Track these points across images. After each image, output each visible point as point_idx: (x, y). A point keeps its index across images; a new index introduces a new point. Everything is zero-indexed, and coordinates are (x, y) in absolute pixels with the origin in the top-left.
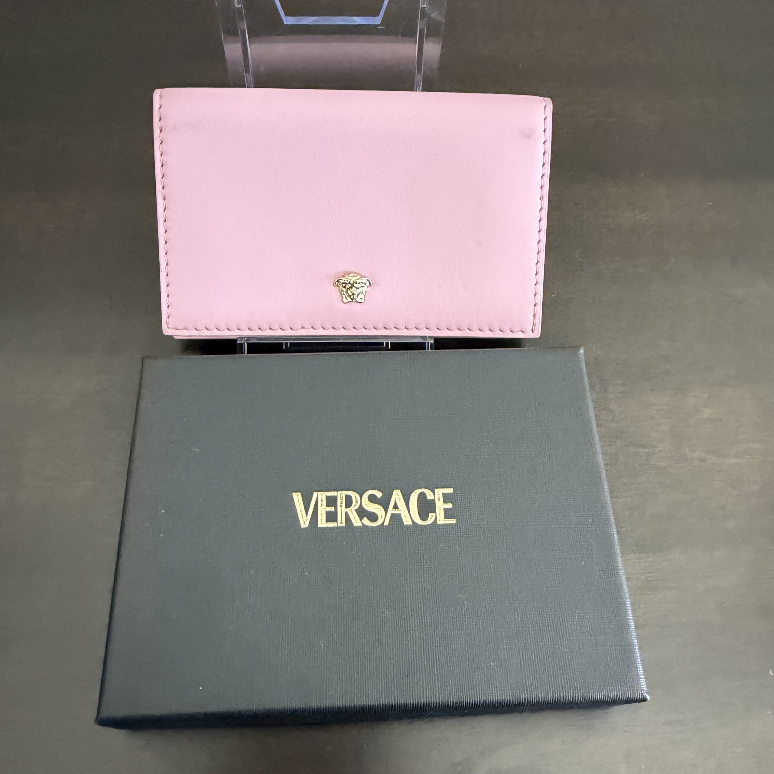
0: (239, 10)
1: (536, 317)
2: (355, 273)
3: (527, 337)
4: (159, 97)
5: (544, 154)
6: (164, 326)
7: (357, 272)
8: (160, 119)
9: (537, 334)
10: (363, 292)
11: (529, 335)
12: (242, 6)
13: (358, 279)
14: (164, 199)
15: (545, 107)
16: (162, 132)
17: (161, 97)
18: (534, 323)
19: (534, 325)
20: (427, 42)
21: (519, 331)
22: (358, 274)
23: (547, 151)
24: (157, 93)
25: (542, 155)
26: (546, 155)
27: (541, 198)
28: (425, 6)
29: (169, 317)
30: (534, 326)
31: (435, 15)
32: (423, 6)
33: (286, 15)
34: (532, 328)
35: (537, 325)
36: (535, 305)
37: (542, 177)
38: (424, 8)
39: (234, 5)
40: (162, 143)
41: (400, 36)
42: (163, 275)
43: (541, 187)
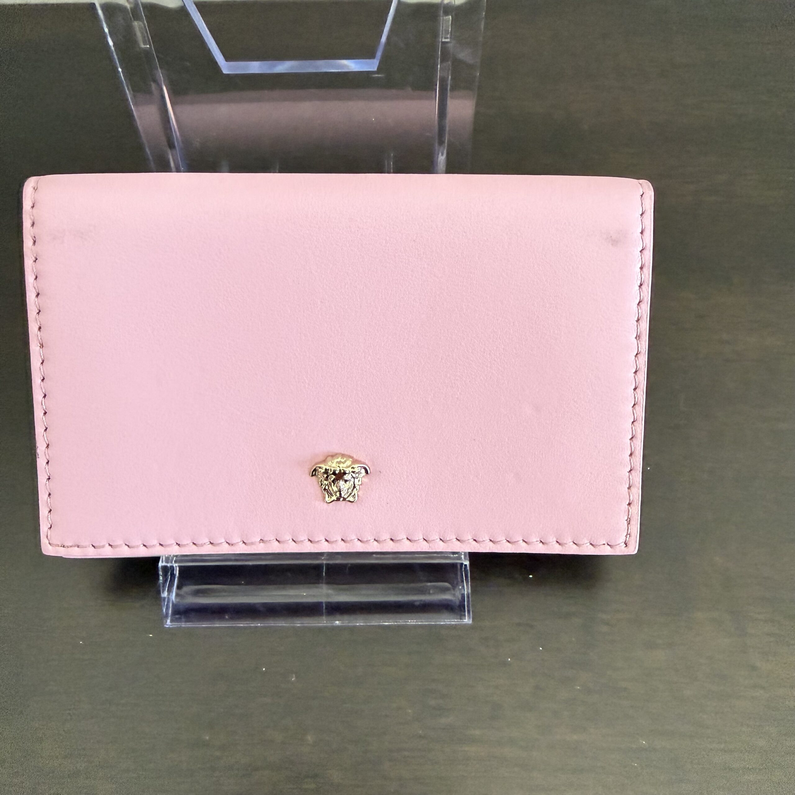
0: (147, 53)
1: (632, 522)
2: (343, 455)
3: (618, 553)
4: (32, 189)
5: (641, 268)
6: (44, 541)
7: (346, 453)
8: (33, 225)
9: (633, 549)
10: (356, 485)
11: (620, 550)
12: (150, 45)
13: (348, 467)
14: (42, 346)
15: (642, 196)
16: (36, 244)
17: (35, 189)
18: (629, 533)
19: (628, 534)
20: (452, 98)
21: (604, 544)
22: (350, 457)
23: (647, 265)
24: (30, 184)
25: (639, 270)
26: (645, 270)
27: (638, 337)
28: (448, 40)
29: (50, 528)
30: (628, 536)
31: (465, 55)
32: (444, 40)
33: (228, 58)
34: (626, 540)
35: (633, 535)
36: (629, 504)
37: (638, 304)
38: (447, 42)
39: (139, 45)
40: (37, 261)
41: (410, 89)
42: (41, 462)
43: (638, 320)
